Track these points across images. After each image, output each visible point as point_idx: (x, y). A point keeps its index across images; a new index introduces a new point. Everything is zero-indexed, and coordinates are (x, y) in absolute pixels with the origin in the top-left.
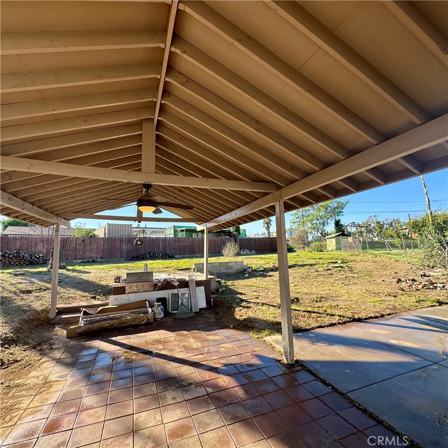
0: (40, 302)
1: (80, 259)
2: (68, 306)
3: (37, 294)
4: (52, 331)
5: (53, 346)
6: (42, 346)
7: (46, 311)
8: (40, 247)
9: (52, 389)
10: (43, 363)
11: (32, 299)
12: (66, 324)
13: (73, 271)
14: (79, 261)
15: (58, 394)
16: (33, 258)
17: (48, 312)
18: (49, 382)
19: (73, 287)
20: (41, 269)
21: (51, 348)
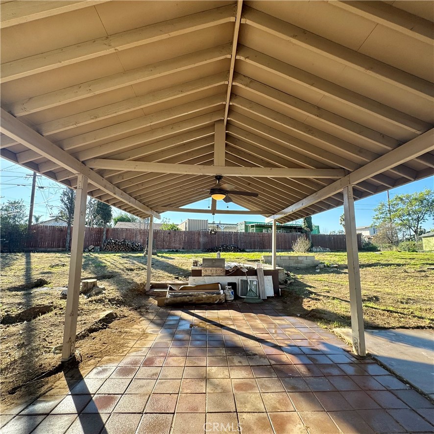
0: (140, 278)
1: (167, 248)
2: (158, 282)
3: (137, 272)
4: (147, 300)
5: (148, 311)
6: (141, 310)
7: (143, 284)
8: (139, 238)
9: (148, 338)
10: (142, 320)
11: (134, 275)
12: (157, 296)
13: (162, 257)
14: (166, 250)
15: (152, 342)
16: (134, 246)
17: (145, 286)
18: (146, 333)
19: (162, 269)
20: (139, 255)
21: (147, 312)
